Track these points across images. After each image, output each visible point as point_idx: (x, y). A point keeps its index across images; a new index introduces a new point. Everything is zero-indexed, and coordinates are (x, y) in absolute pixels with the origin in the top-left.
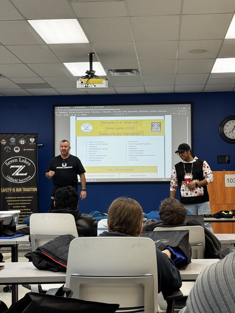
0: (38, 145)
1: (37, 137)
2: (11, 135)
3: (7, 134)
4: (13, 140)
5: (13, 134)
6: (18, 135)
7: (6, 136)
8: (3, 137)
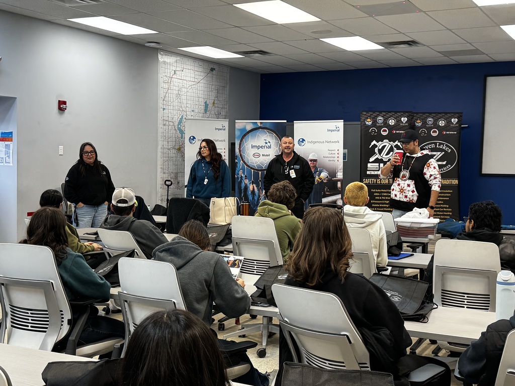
0: (462, 126)
1: (461, 116)
2: (428, 114)
3: (424, 113)
4: (430, 121)
5: (430, 113)
6: (437, 115)
7: (422, 116)
8: (418, 118)
